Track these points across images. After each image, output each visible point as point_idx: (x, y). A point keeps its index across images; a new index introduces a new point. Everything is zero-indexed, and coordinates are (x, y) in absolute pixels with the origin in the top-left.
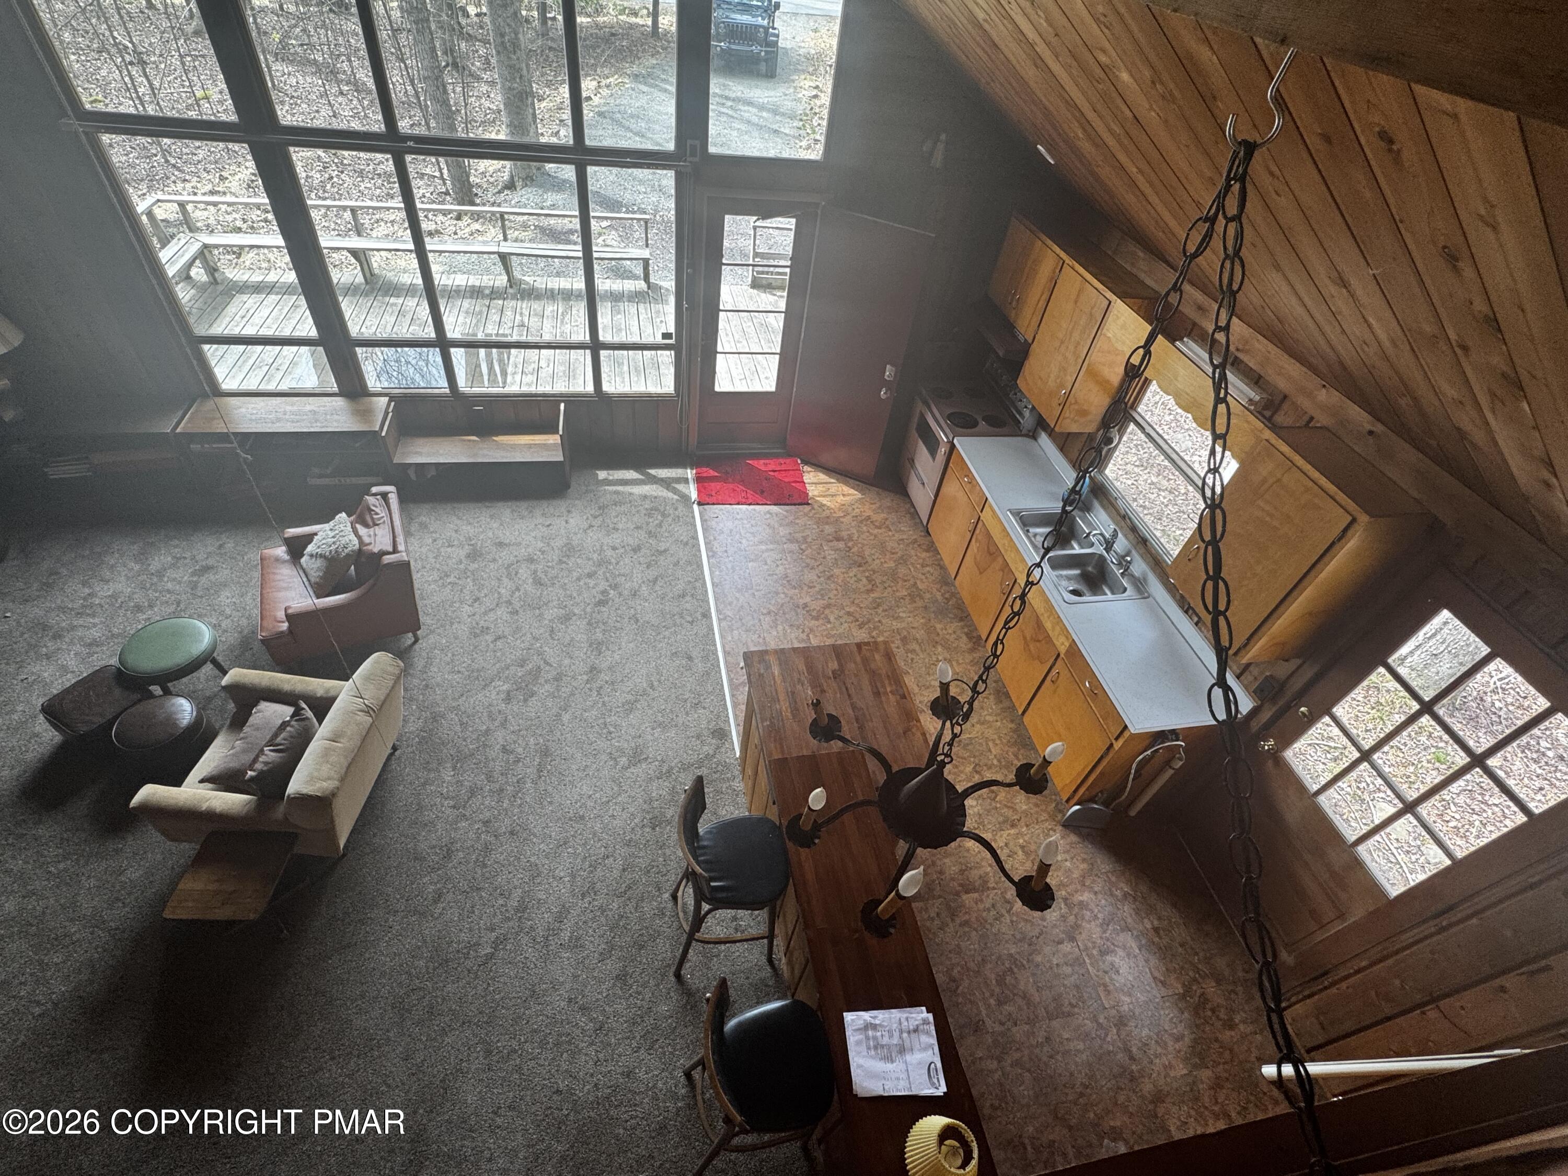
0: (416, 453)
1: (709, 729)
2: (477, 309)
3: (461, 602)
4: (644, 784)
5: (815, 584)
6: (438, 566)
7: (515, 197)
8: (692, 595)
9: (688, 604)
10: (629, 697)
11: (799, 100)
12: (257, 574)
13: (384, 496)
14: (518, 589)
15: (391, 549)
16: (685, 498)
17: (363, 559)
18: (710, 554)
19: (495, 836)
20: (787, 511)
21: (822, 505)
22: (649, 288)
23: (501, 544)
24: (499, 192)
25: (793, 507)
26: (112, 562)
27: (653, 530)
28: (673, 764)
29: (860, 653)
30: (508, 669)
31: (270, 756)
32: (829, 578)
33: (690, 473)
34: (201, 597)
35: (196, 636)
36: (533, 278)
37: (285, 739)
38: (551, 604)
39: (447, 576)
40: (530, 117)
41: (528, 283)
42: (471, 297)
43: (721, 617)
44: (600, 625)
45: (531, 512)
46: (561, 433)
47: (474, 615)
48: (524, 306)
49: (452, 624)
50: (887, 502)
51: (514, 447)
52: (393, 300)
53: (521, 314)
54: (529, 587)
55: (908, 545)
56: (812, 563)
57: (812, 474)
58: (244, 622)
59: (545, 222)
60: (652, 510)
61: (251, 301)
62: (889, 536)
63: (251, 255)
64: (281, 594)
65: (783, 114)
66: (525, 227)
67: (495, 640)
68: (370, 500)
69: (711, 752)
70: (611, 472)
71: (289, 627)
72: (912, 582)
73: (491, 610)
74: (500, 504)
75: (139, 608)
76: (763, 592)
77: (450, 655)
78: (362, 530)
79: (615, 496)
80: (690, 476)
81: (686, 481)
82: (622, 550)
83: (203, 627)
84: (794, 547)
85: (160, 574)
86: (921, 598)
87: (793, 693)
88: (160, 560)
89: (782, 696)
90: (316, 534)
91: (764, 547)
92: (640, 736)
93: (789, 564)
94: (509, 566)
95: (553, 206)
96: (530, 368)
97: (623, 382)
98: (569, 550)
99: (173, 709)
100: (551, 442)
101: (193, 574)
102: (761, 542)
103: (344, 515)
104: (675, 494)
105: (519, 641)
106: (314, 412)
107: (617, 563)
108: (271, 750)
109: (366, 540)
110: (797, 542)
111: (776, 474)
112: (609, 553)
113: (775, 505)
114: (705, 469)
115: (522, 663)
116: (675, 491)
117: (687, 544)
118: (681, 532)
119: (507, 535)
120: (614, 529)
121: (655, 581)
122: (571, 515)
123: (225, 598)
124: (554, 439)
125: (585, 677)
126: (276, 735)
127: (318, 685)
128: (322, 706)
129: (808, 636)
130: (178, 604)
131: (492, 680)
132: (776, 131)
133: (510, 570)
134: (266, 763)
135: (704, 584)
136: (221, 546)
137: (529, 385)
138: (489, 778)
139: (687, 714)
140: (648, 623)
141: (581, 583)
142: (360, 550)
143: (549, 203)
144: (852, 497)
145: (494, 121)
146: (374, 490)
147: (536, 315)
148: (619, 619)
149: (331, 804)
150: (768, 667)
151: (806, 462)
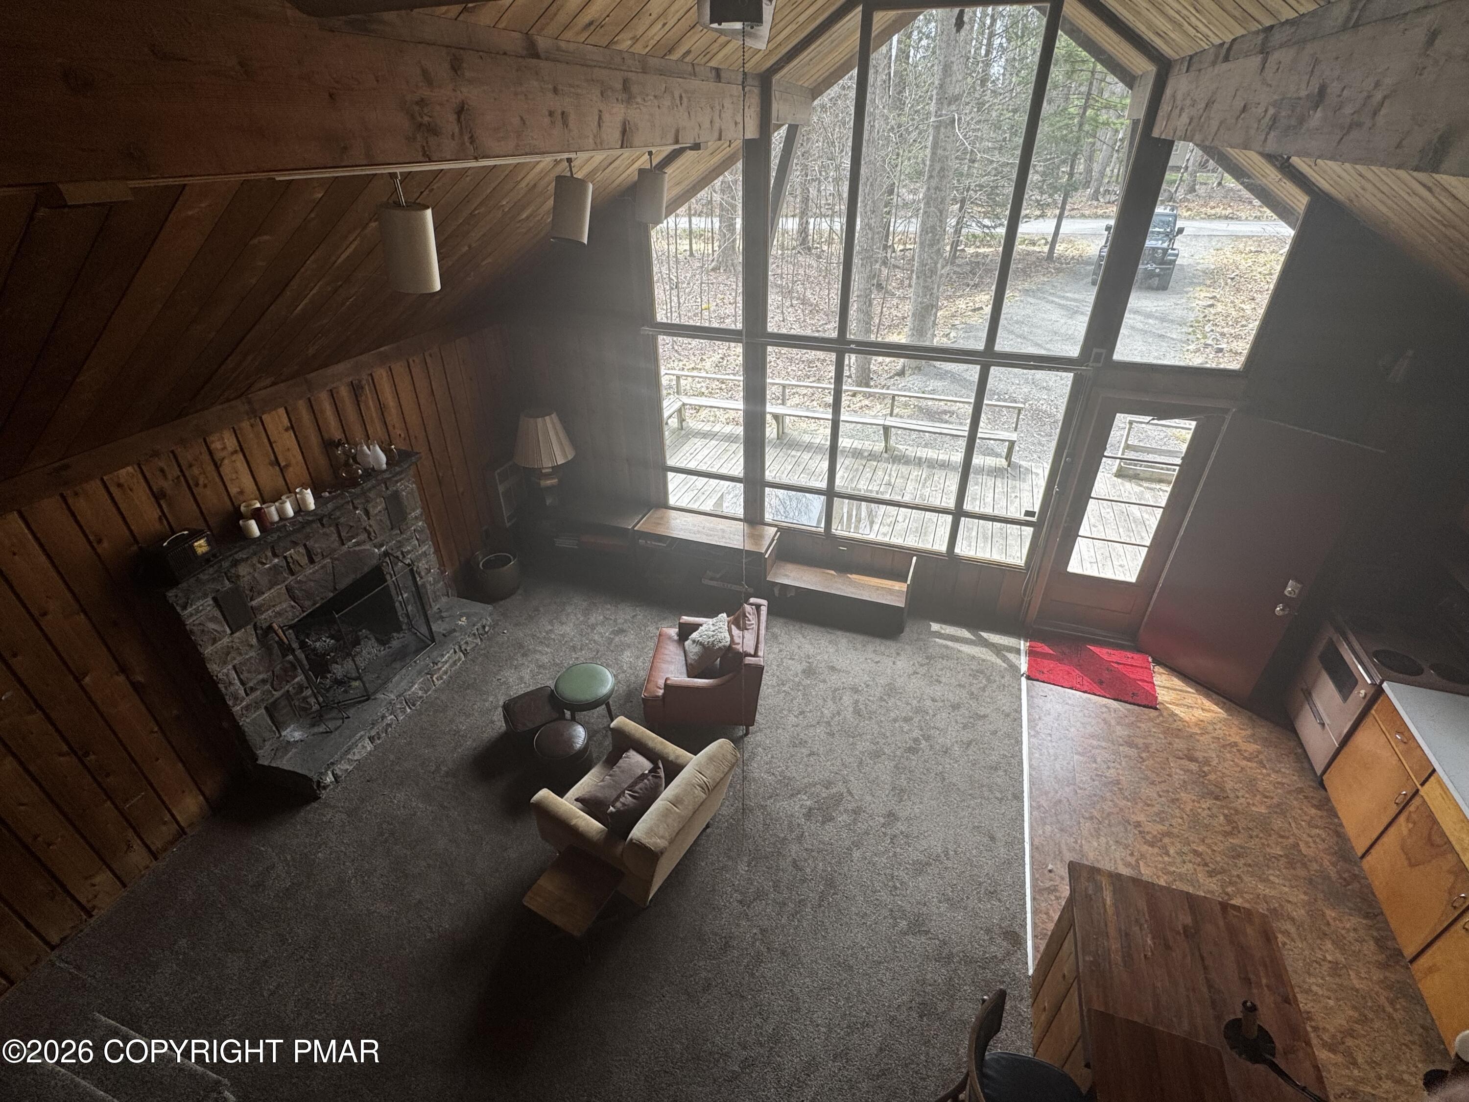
0: (786, 575)
1: (1001, 927)
2: (855, 467)
3: (790, 711)
4: (920, 960)
5: (1154, 803)
6: (778, 674)
7: (902, 382)
8: (1005, 771)
9: (999, 778)
10: (922, 857)
11: (1192, 309)
12: (652, 644)
13: (758, 607)
14: (839, 713)
15: (752, 653)
16: (1014, 668)
17: (730, 655)
18: (1032, 733)
19: (768, 948)
20: (1128, 710)
21: (1173, 714)
22: (1009, 466)
23: (833, 668)
24: (891, 378)
25: (1136, 707)
26: (569, 611)
27: (975, 692)
28: (954, 951)
29: (1225, 918)
30: (814, 786)
31: (627, 799)
32: (1173, 801)
33: (1023, 645)
34: (612, 651)
35: (603, 682)
36: (906, 447)
37: (641, 789)
38: (864, 737)
39: (783, 685)
40: (931, 323)
41: (901, 451)
42: (853, 457)
43: (1034, 804)
44: (907, 771)
45: (864, 646)
46: (909, 582)
47: (797, 726)
48: (894, 468)
49: (778, 728)
50: (1263, 731)
51: (863, 586)
52: (794, 453)
53: (890, 475)
54: (849, 714)
55: (1289, 792)
56: (1153, 776)
57: (1164, 676)
58: (633, 678)
59: (923, 403)
60: (977, 672)
61: (699, 443)
62: (1261, 774)
63: (706, 411)
64: (664, 666)
65: (1172, 321)
66: (906, 405)
67: (810, 755)
68: (748, 608)
69: (1000, 956)
70: (944, 626)
71: (664, 694)
72: (1291, 840)
73: (811, 726)
74: (839, 633)
75: (574, 649)
76: (1087, 792)
77: (770, 756)
78: (735, 631)
79: (944, 650)
80: (1022, 648)
81: (1018, 651)
82: (941, 704)
83: (609, 676)
84: (1133, 752)
85: (593, 627)
86: (1304, 865)
87: (1127, 935)
88: (596, 617)
89: (1112, 932)
90: (701, 625)
91: (1095, 743)
92: (925, 904)
93: (1124, 769)
94: (836, 690)
95: (933, 391)
96: (888, 521)
97: (970, 546)
98: (891, 690)
99: (574, 733)
100: (897, 588)
101: (613, 632)
102: (1092, 736)
103: (725, 615)
104: (1004, 662)
105: (829, 763)
106: (723, 531)
107: (934, 716)
108: (630, 795)
109: (737, 640)
110: (1138, 748)
111: (1120, 666)
112: (928, 703)
113: (1114, 700)
114: (1040, 645)
115: (828, 785)
116: (1005, 659)
117: (1008, 715)
118: (1004, 701)
119: (840, 662)
120: (937, 681)
121: (969, 744)
122: (899, 658)
123: (627, 656)
124: (901, 587)
125: (882, 820)
126: (635, 783)
127: (673, 751)
128: (673, 770)
129: (1137, 861)
130: (598, 652)
131: (799, 793)
132: (1161, 336)
133: (836, 694)
134: (624, 804)
135: (1021, 763)
136: (634, 617)
137: (885, 535)
138: (776, 886)
139: (980, 901)
140: (954, 785)
141: (897, 725)
142: (730, 646)
143: (930, 388)
144: (1214, 715)
145: (898, 325)
146: (752, 600)
147: (902, 477)
148: (925, 772)
149: (658, 860)
150: (1099, 888)
151: (1158, 662)
